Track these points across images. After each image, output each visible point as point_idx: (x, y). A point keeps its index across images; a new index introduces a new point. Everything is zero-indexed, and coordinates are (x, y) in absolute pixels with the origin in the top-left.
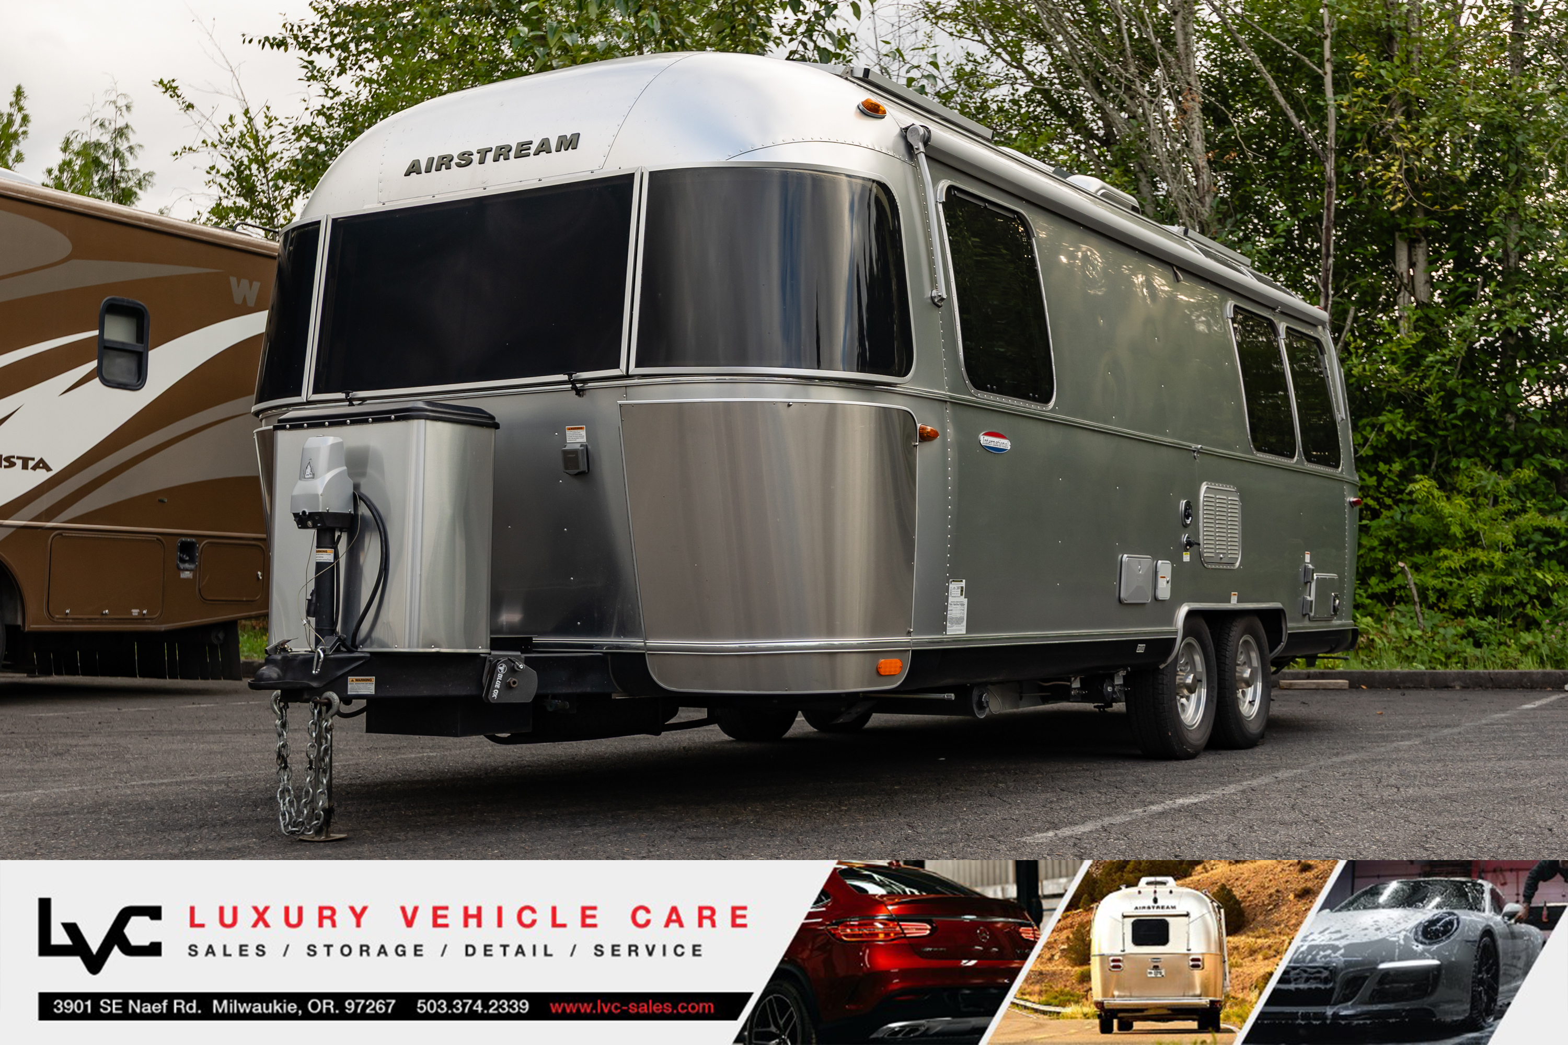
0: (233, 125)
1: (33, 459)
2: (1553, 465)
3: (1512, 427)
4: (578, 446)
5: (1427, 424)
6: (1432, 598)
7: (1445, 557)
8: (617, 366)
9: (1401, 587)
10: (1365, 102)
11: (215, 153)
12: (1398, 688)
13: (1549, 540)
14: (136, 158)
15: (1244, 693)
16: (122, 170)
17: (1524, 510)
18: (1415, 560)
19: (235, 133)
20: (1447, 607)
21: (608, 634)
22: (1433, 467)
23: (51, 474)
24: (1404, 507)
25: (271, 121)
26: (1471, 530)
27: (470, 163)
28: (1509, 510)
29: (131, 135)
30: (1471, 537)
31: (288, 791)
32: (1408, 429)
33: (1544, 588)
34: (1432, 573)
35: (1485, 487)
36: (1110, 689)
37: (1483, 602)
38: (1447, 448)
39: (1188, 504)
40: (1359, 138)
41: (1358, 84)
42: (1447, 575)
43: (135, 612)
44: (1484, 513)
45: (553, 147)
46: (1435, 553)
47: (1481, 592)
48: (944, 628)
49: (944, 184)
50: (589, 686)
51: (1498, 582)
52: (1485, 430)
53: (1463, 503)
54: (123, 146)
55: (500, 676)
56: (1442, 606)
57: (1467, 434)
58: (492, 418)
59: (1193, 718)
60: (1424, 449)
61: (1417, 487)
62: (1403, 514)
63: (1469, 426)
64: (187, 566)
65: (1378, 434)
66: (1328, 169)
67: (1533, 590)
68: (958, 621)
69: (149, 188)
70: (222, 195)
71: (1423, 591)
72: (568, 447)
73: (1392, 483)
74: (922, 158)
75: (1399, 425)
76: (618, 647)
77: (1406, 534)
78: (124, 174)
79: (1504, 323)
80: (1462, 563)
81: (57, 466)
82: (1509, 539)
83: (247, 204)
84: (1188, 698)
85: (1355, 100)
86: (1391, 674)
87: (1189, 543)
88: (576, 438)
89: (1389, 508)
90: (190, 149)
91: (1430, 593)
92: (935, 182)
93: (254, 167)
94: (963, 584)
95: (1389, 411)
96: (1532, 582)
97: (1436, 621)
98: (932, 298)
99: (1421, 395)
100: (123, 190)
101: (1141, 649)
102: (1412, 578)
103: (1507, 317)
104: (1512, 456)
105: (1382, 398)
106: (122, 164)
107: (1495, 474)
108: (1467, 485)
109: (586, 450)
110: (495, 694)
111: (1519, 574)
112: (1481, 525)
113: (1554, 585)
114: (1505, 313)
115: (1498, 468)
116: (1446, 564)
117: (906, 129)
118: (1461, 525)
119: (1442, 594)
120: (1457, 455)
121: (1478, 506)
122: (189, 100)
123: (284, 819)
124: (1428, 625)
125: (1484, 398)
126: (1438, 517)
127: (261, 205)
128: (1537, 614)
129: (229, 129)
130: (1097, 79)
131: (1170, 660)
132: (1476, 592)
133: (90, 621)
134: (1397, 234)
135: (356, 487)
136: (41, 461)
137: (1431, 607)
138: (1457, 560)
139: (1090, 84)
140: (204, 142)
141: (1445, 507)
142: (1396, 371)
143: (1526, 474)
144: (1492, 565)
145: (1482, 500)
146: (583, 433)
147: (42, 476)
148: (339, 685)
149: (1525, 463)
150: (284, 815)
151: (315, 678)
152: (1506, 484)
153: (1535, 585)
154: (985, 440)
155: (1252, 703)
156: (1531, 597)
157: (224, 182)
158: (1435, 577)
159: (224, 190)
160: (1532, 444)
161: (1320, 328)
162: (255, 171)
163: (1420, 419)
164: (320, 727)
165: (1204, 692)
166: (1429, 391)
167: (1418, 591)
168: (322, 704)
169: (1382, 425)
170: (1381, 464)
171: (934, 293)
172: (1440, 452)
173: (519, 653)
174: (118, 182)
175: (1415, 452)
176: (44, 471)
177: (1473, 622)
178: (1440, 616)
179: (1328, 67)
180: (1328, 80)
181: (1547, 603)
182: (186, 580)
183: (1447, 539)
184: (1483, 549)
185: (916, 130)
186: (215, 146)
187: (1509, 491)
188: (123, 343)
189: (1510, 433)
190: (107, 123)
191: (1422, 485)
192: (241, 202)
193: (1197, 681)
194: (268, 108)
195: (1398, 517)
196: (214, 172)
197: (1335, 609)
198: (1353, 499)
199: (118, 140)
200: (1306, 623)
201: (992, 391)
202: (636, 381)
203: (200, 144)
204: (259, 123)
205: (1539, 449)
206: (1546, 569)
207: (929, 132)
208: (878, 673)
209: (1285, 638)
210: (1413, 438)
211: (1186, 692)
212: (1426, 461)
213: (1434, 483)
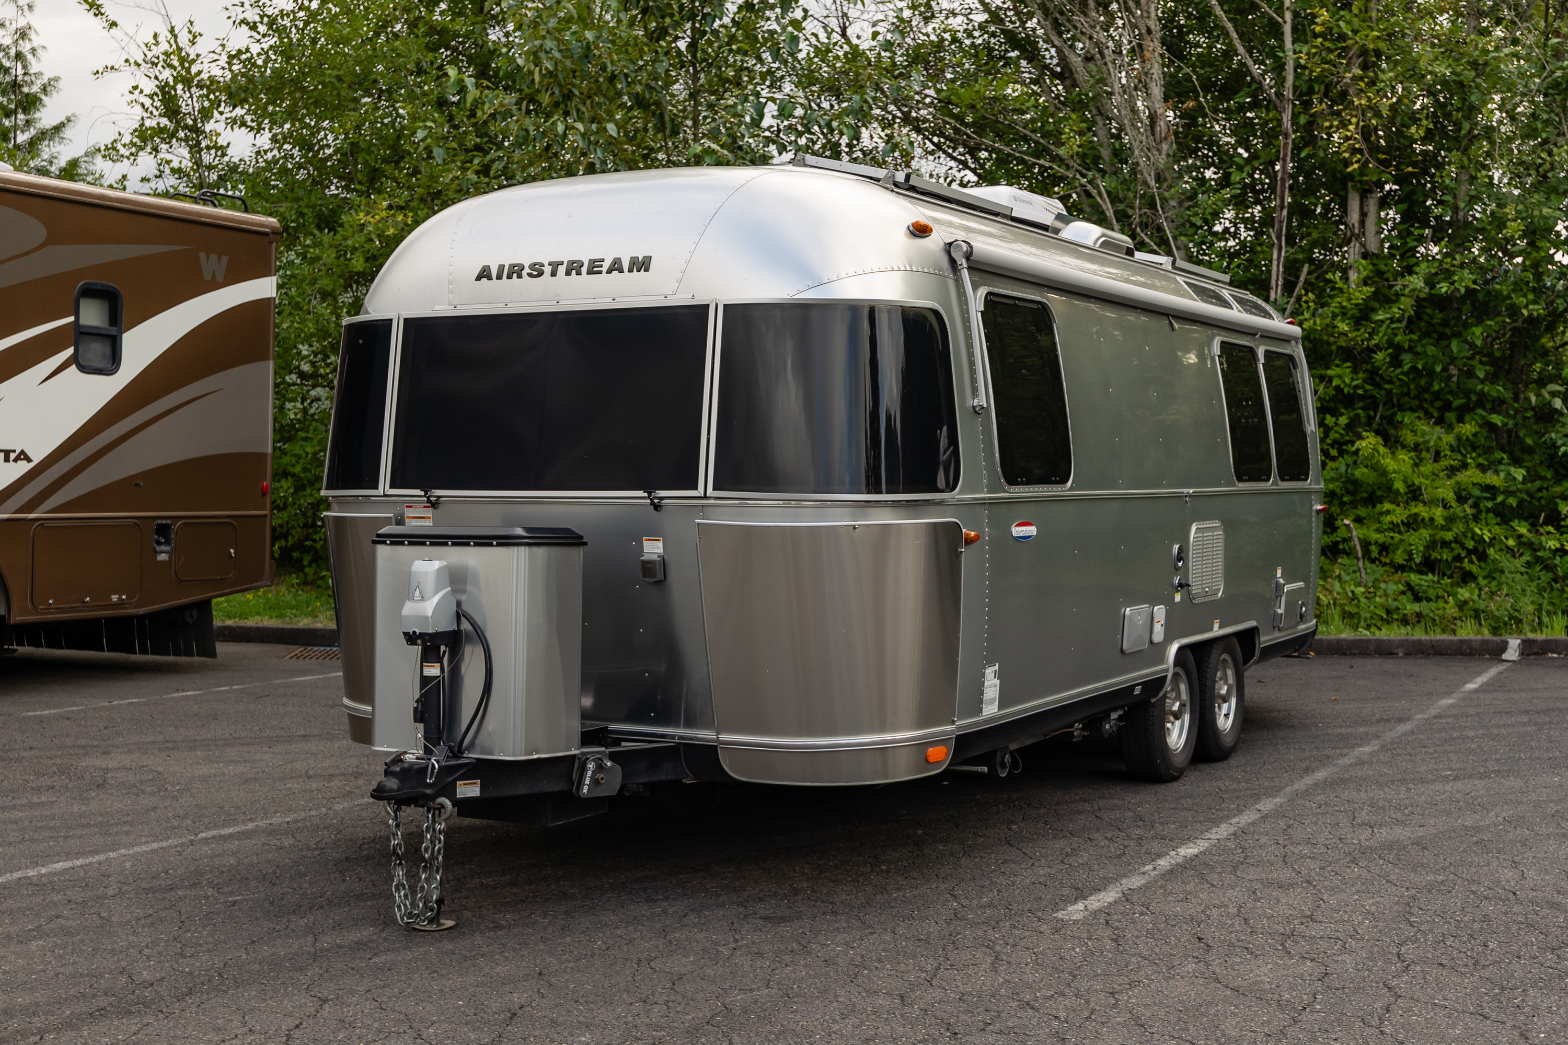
0: (157, 44)
1: (14, 451)
2: (1494, 421)
3: (1455, 379)
4: (655, 557)
5: (1373, 376)
6: (1375, 554)
7: (1388, 512)
8: (695, 487)
9: (1344, 540)
10: (1324, 54)
11: (138, 73)
12: (1345, 654)
13: (1487, 495)
14: (39, 60)
15: (1220, 707)
16: (25, 74)
17: (1465, 466)
18: (1359, 512)
19: (157, 51)
20: (1388, 561)
21: (677, 725)
22: (1377, 419)
23: (32, 465)
24: (1350, 460)
25: (195, 37)
26: (1414, 484)
27: (541, 274)
28: (1451, 466)
29: (32, 35)
30: (1413, 492)
31: (403, 885)
32: (1355, 383)
33: (1480, 540)
34: (1375, 526)
35: (1428, 442)
36: (1107, 726)
37: (1424, 556)
38: (1391, 400)
39: (1180, 549)
40: (1316, 89)
41: (1316, 36)
42: (1389, 530)
43: (115, 598)
44: (1427, 468)
45: (626, 268)
46: (1379, 506)
47: (1422, 549)
48: (981, 710)
49: (983, 291)
50: (665, 774)
51: (1438, 537)
52: (1430, 384)
53: (1406, 458)
54: (25, 47)
55: (589, 773)
56: (1383, 560)
57: (1412, 387)
58: (582, 537)
59: (1177, 743)
60: (1369, 401)
61: (1364, 444)
62: (1348, 465)
63: (1414, 380)
64: (163, 548)
65: (1326, 387)
66: (1285, 119)
67: (1470, 544)
68: (992, 701)
69: (55, 94)
70: (145, 115)
71: (1366, 544)
72: (646, 557)
73: (1337, 436)
74: (965, 274)
75: (1347, 380)
76: (691, 739)
77: (1351, 487)
78: (26, 78)
79: (1452, 283)
80: (1404, 517)
81: (37, 456)
82: (1450, 496)
83: (171, 126)
84: (1173, 723)
85: (1314, 51)
86: (1338, 641)
87: (1181, 585)
88: (653, 549)
89: (1333, 459)
90: (112, 68)
91: (1373, 548)
92: (975, 288)
93: (180, 87)
94: (996, 668)
95: (1337, 366)
96: (1469, 535)
97: (1377, 576)
98: (974, 407)
99: (1371, 351)
100: (27, 95)
101: (1137, 691)
102: (1357, 533)
103: (1456, 278)
104: (1455, 410)
105: (1332, 352)
106: (24, 67)
107: (1438, 429)
108: (1410, 439)
109: (663, 561)
110: (585, 789)
111: (1459, 528)
112: (1423, 480)
113: (1491, 539)
114: (1454, 273)
115: (1440, 421)
116: (1388, 518)
117: (950, 244)
118: (1405, 482)
119: (1384, 548)
120: (1402, 408)
121: (1421, 460)
122: (112, 18)
123: (400, 910)
124: (1369, 580)
125: (1430, 353)
126: (1384, 473)
127: (186, 127)
128: (1474, 569)
129: (153, 47)
130: (1056, 19)
131: (1161, 694)
132: (1417, 549)
133: (72, 610)
134: (1350, 184)
135: (459, 604)
136: (22, 452)
137: (1373, 561)
138: (1398, 514)
139: (1049, 26)
140: (127, 61)
141: (1389, 463)
142: (1346, 328)
143: (1468, 429)
144: (1432, 520)
145: (1424, 454)
146: (660, 544)
147: (23, 468)
148: (449, 790)
149: (1467, 417)
150: (399, 907)
151: (429, 785)
152: (1450, 439)
153: (1473, 538)
154: (1017, 531)
155: (1227, 716)
156: (1469, 552)
157: (148, 102)
158: (1378, 531)
159: (147, 110)
160: (1474, 398)
161: (1293, 342)
162: (179, 92)
163: (1366, 371)
164: (434, 830)
165: (1187, 717)
166: (1378, 348)
167: (1361, 545)
168: (435, 809)
169: (1331, 379)
170: (1328, 416)
171: (976, 402)
172: (1384, 404)
173: (603, 749)
174: (20, 86)
175: (1361, 404)
176: (25, 462)
177: (1414, 578)
178: (1381, 570)
179: (1288, 16)
180: (1287, 29)
181: (1483, 557)
182: (163, 562)
183: (1389, 492)
184: (1424, 503)
185: (959, 246)
186: (138, 65)
187: (1451, 446)
188: (97, 328)
189: (1453, 386)
190: (7, 24)
191: (1368, 443)
192: (164, 121)
193: (1182, 705)
194: (191, 23)
195: (1343, 469)
196: (137, 92)
197: (1301, 616)
198: (1319, 507)
199: (21, 42)
200: (1277, 634)
201: (1022, 484)
202: (712, 501)
203: (123, 64)
204: (184, 39)
205: (1481, 404)
206: (1483, 522)
207: (971, 247)
208: (927, 761)
209: (1257, 653)
210: (1360, 392)
211: (1172, 718)
212: (1372, 413)
213: (1380, 440)
